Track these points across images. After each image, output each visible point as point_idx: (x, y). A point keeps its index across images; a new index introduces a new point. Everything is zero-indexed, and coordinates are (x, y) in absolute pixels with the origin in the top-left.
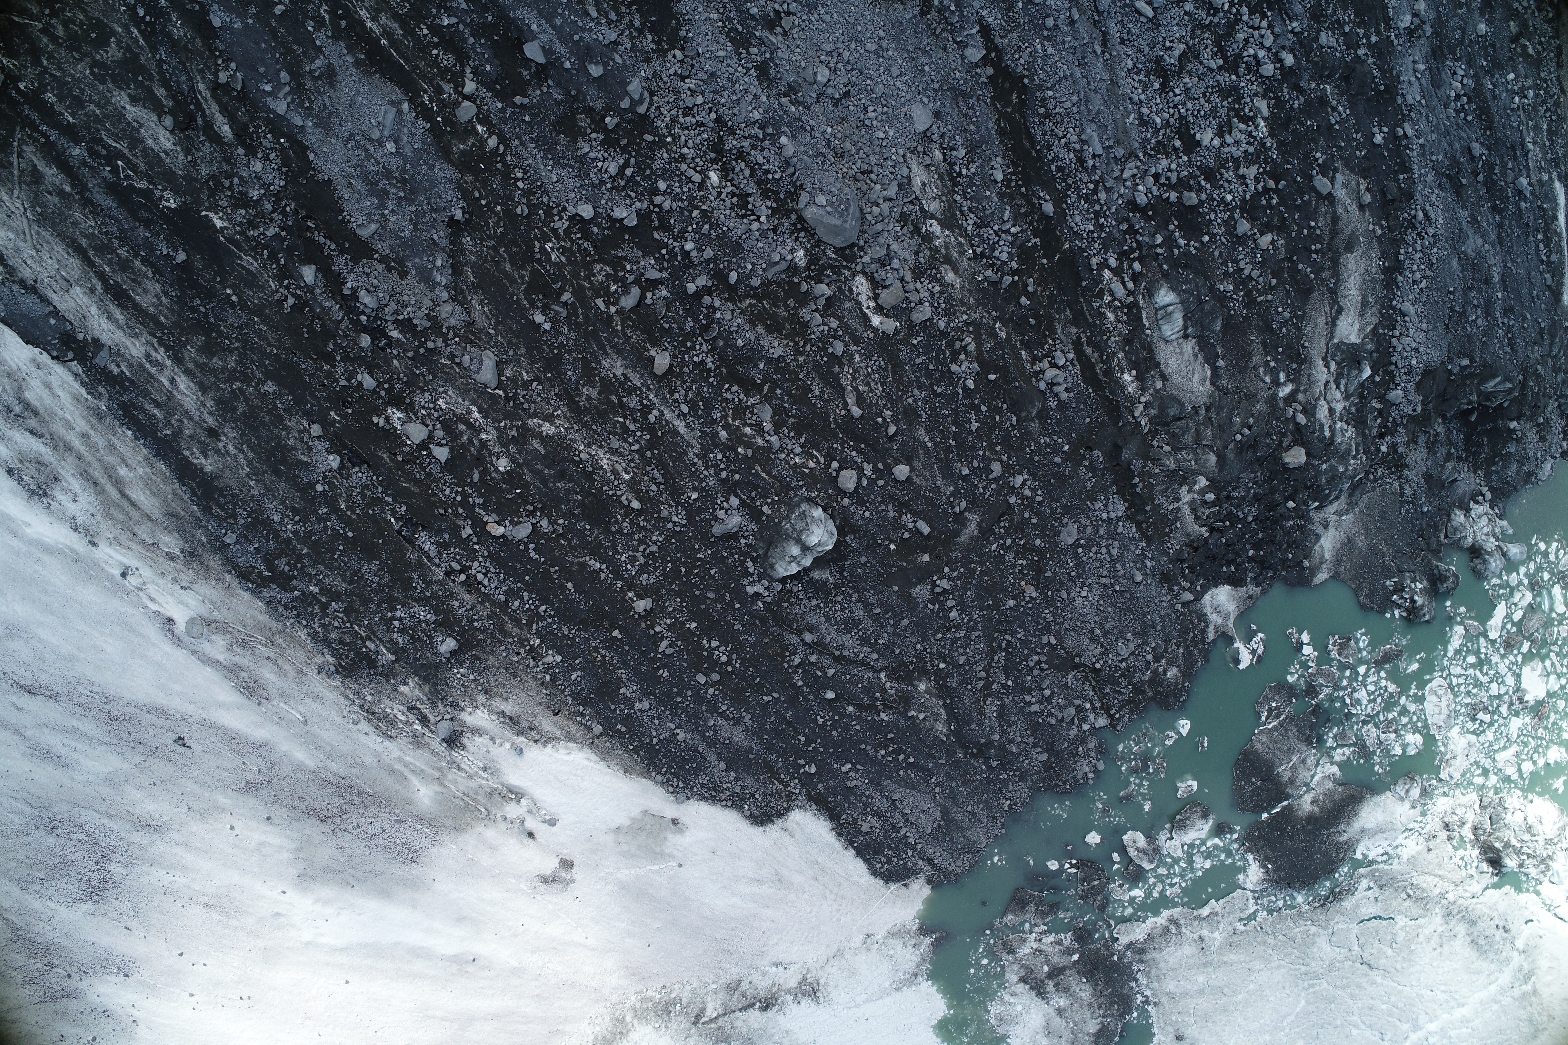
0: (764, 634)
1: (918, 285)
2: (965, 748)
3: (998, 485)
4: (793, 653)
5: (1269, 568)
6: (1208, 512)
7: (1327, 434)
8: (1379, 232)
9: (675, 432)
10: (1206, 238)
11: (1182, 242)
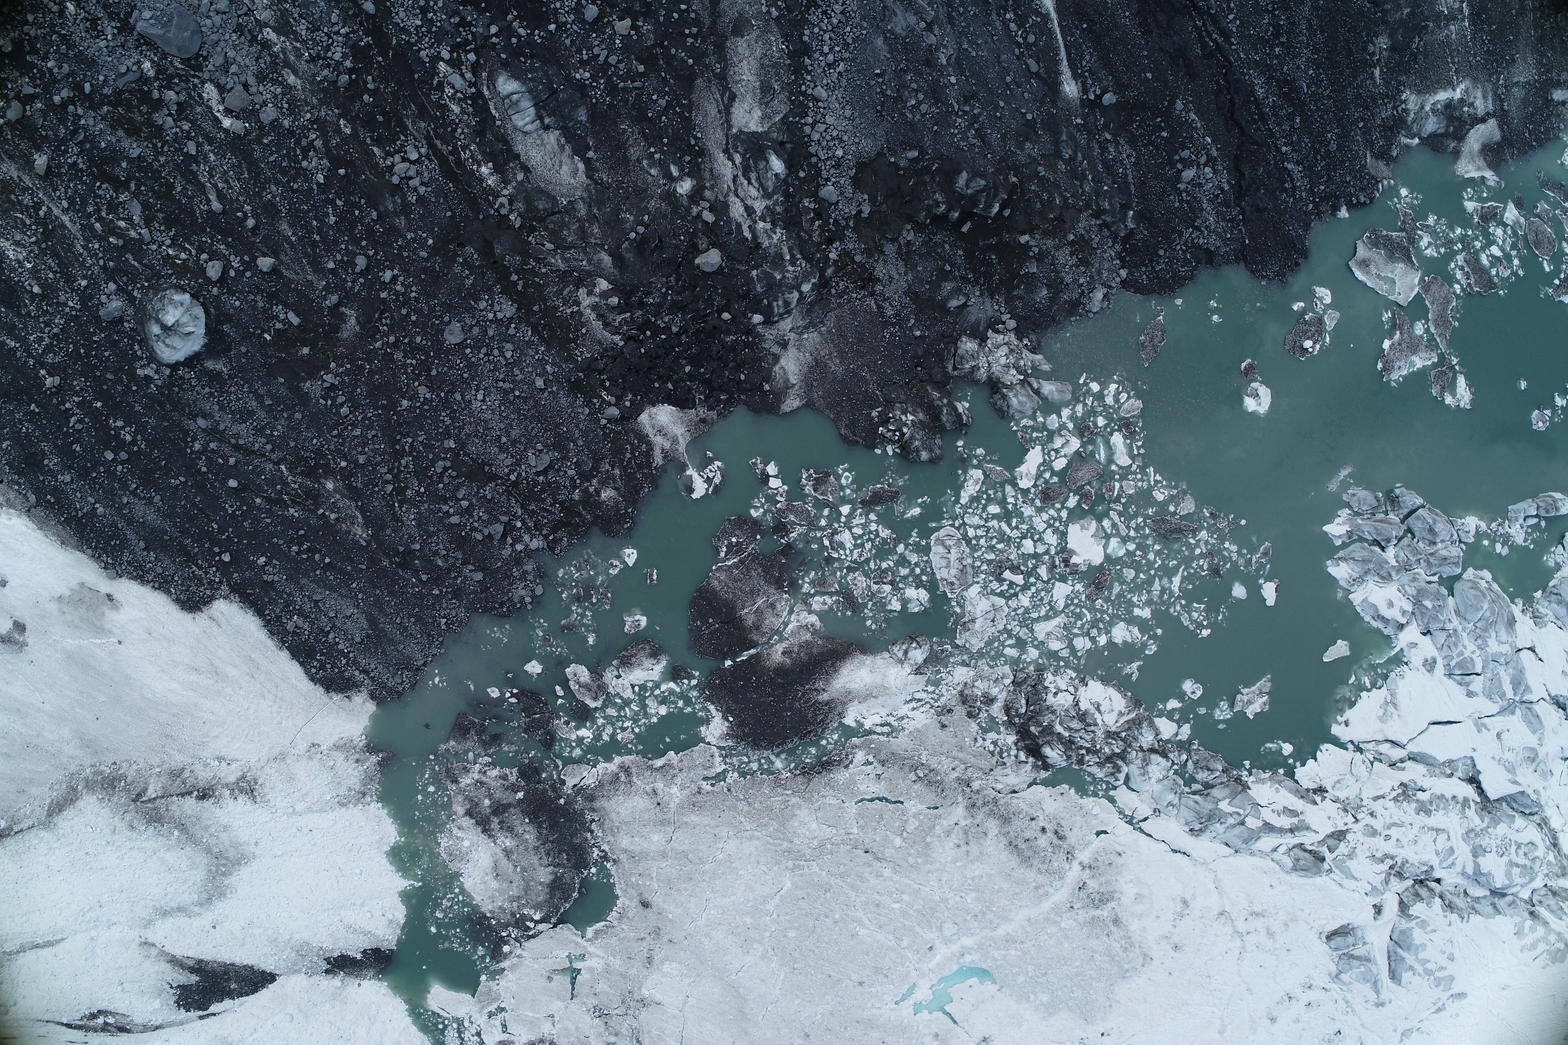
0: (163, 418)
1: (261, 88)
2: (388, 555)
3: (366, 279)
4: (194, 440)
5: (721, 389)
6: (619, 318)
7: (747, 234)
8: (775, 13)
9: (63, 226)
10: (552, 27)
11: (522, 31)
